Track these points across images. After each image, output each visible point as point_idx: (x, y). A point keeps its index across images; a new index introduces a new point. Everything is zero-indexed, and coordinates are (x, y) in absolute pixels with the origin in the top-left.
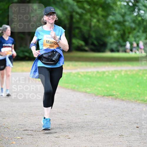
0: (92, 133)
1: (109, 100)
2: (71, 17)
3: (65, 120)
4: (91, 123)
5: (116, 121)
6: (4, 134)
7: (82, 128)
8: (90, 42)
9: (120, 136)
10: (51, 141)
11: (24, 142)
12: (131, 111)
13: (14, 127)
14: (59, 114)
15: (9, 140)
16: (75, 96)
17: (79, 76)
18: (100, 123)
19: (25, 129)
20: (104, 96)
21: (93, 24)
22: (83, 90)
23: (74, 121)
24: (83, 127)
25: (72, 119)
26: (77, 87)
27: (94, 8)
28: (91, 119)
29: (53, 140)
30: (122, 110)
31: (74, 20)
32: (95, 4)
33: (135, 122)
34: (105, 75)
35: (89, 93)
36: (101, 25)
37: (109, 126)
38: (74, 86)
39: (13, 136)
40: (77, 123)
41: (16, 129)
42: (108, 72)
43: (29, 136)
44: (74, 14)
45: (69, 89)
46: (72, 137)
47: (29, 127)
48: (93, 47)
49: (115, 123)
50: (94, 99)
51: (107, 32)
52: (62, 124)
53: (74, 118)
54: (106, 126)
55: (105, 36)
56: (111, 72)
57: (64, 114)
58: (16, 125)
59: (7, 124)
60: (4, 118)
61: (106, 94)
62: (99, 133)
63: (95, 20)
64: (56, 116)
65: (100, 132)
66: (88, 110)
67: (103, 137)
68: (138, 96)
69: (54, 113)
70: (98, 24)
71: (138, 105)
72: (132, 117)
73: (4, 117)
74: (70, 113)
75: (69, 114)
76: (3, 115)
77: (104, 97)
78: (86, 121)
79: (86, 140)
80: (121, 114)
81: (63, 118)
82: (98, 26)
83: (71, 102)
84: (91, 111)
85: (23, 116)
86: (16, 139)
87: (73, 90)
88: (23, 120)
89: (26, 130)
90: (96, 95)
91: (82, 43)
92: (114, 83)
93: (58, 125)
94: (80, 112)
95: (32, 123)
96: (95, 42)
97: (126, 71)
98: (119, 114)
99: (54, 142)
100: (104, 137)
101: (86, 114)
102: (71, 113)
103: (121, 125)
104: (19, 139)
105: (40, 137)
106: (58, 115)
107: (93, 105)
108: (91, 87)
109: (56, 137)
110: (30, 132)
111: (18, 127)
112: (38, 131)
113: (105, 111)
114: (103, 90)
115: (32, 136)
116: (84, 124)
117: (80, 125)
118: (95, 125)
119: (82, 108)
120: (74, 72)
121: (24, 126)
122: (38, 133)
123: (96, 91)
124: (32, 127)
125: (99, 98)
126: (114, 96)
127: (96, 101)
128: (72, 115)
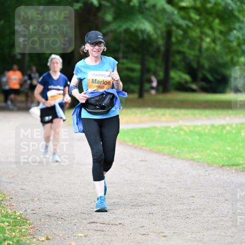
0: (204, 228)
1: (232, 173)
2: (169, 34)
3: (158, 206)
4: (202, 211)
6: (56, 229)
7: (187, 219)
8: (200, 75)
10: (135, 240)
11: (89, 242)
13: (72, 218)
14: (148, 195)
15: (65, 239)
16: (174, 166)
17: (182, 133)
18: (216, 212)
19: (91, 220)
20: (223, 166)
21: (205, 45)
22: (188, 156)
23: (174, 207)
25: (170, 205)
26: (177, 151)
27: (207, 20)
28: (201, 205)
29: (138, 239)
31: (174, 40)
32: (209, 12)
34: (225, 131)
35: (198, 162)
36: (218, 48)
37: (232, 217)
38: (173, 149)
39: (72, 233)
40: (177, 211)
41: (76, 221)
42: (231, 125)
43: (98, 233)
44: (174, 28)
45: (164, 155)
46: (170, 234)
47: (98, 218)
48: (204, 84)
50: (206, 171)
51: (227, 58)
52: (152, 213)
53: (172, 203)
54: (227, 216)
55: (225, 65)
56: (234, 126)
57: (157, 195)
58: (76, 214)
59: (62, 211)
60: (56, 203)
61: (226, 163)
62: (215, 228)
63: (208, 40)
64: (143, 199)
65: (216, 226)
66: (197, 189)
67: (221, 235)
69: (140, 194)
70: (213, 45)
73: (57, 201)
74: (166, 195)
75: (164, 195)
76: (55, 197)
77: (224, 167)
78: (192, 207)
79: (194, 240)
81: (155, 203)
82: (214, 49)
83: (167, 175)
84: (201, 192)
85: (89, 198)
86: (77, 238)
87: (172, 156)
88: (87, 205)
89: (92, 223)
90: (209, 165)
91: (187, 77)
92: (241, 144)
93: (147, 213)
94: (184, 193)
96: (209, 76)
99: (139, 242)
100: (223, 234)
101: (193, 197)
102: (168, 194)
104: (81, 237)
105: (116, 235)
106: (147, 197)
107: (204, 181)
108: (202, 151)
109: (143, 235)
110: (100, 226)
111: (80, 218)
112: (112, 225)
113: (224, 192)
114: (222, 155)
115: (103, 233)
116: (189, 213)
117: (182, 215)
118: (209, 213)
119: (186, 185)
120: (173, 125)
121: (89, 215)
122: (113, 227)
123: (210, 158)
124: (104, 218)
125: (214, 169)
126: (241, 167)
127: (209, 174)
128: (169, 198)
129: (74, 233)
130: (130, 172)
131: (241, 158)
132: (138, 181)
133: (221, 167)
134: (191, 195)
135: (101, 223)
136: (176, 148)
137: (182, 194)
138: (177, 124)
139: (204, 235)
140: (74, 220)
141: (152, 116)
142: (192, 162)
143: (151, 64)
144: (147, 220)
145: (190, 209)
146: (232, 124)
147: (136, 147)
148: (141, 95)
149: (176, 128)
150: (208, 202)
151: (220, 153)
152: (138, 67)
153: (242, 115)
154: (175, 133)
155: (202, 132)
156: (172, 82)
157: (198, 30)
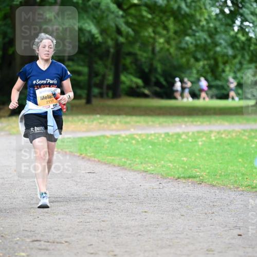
0: (158, 246)
1: (189, 186)
3: (107, 222)
4: (155, 227)
5: (201, 224)
7: (139, 237)
8: (153, 79)
9: (207, 252)
12: (227, 205)
13: (14, 235)
14: (96, 211)
16: (125, 178)
17: (134, 142)
18: (171, 229)
19: (34, 238)
20: (179, 178)
22: (140, 167)
23: (125, 224)
24: (140, 235)
25: (121, 221)
26: (128, 162)
27: (161, 18)
28: (154, 221)
30: (211, 204)
33: (236, 226)
34: (180, 140)
35: (150, 174)
36: (172, 50)
37: (188, 234)
38: (123, 160)
39: (13, 252)
40: (129, 228)
41: (18, 239)
43: (42, 252)
45: (114, 166)
46: (121, 253)
47: (42, 235)
48: (158, 89)
49: (199, 227)
51: (183, 61)
52: (101, 230)
53: (123, 219)
54: (183, 233)
57: (106, 210)
58: (18, 232)
59: (1, 229)
61: (182, 176)
62: (170, 246)
63: (162, 40)
64: (91, 214)
65: (171, 244)
66: (150, 204)
67: (176, 254)
68: (240, 178)
69: (88, 209)
70: (167, 46)
71: (241, 194)
72: (230, 216)
74: (116, 210)
75: (114, 211)
77: (179, 180)
78: (145, 223)
80: (210, 212)
81: (104, 219)
82: (168, 50)
83: (118, 189)
84: (155, 206)
85: (32, 214)
87: (122, 167)
88: (30, 222)
89: (37, 241)
90: (163, 177)
91: (140, 82)
92: (197, 154)
93: (95, 230)
95: (47, 227)
96: (162, 80)
97: (218, 133)
98: (206, 211)
100: (178, 252)
101: (146, 212)
102: (119, 209)
103: (209, 231)
104: (23, 256)
105: (62, 254)
106: (96, 212)
107: (157, 195)
108: (156, 162)
109: (92, 254)
110: (44, 245)
111: (22, 235)
112: (57, 243)
113: (180, 206)
114: (177, 167)
115: (47, 252)
116: (142, 229)
117: (134, 232)
118: (163, 230)
119: (138, 199)
120: (123, 134)
121: (32, 233)
122: (59, 246)
123: (164, 170)
124: (48, 236)
125: (169, 182)
126: (198, 179)
127: (163, 187)
128: (120, 214)
129: (15, 253)
130: (77, 185)
131: (198, 170)
132: (85, 195)
133: (176, 179)
134: (143, 211)
135: (45, 242)
136: (127, 159)
137: (134, 210)
138: (128, 133)
139: (158, 254)
140: (15, 238)
141: (101, 123)
142: (144, 174)
143: (99, 67)
144: (96, 238)
145: (143, 225)
146: (188, 133)
147: (83, 158)
148: (89, 101)
149: (127, 137)
150: (162, 218)
151: (175, 165)
152: (85, 70)
153: (199, 123)
154: (125, 142)
155: (156, 141)
156: (122, 86)
157: (150, 30)
